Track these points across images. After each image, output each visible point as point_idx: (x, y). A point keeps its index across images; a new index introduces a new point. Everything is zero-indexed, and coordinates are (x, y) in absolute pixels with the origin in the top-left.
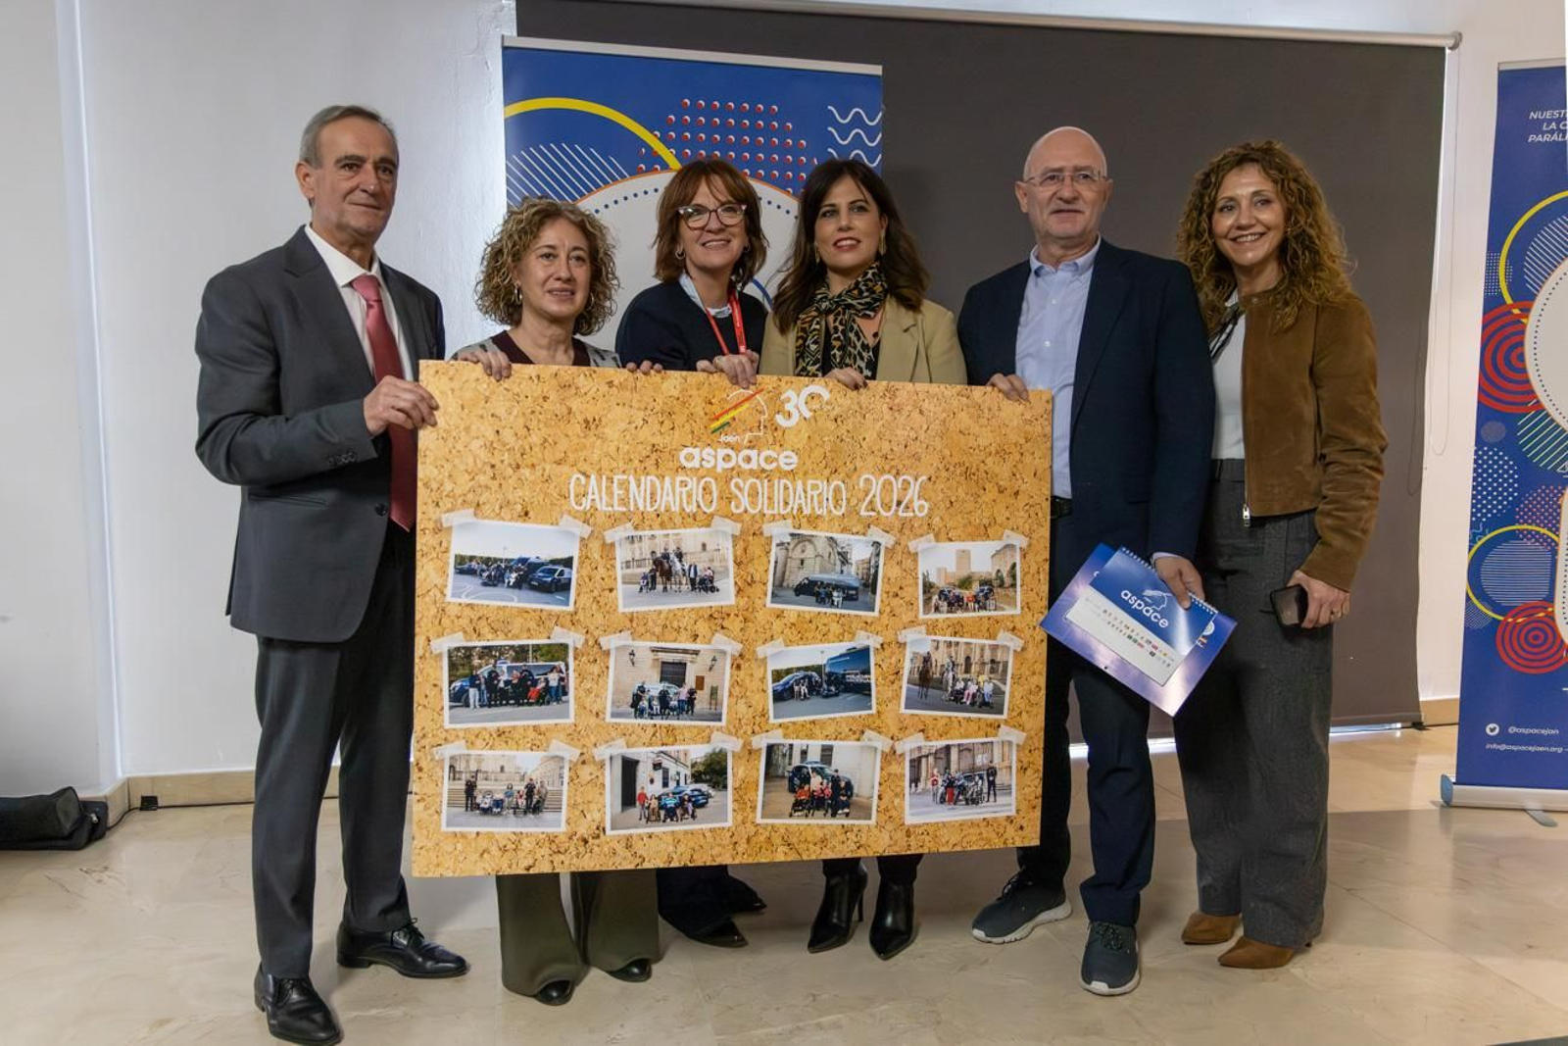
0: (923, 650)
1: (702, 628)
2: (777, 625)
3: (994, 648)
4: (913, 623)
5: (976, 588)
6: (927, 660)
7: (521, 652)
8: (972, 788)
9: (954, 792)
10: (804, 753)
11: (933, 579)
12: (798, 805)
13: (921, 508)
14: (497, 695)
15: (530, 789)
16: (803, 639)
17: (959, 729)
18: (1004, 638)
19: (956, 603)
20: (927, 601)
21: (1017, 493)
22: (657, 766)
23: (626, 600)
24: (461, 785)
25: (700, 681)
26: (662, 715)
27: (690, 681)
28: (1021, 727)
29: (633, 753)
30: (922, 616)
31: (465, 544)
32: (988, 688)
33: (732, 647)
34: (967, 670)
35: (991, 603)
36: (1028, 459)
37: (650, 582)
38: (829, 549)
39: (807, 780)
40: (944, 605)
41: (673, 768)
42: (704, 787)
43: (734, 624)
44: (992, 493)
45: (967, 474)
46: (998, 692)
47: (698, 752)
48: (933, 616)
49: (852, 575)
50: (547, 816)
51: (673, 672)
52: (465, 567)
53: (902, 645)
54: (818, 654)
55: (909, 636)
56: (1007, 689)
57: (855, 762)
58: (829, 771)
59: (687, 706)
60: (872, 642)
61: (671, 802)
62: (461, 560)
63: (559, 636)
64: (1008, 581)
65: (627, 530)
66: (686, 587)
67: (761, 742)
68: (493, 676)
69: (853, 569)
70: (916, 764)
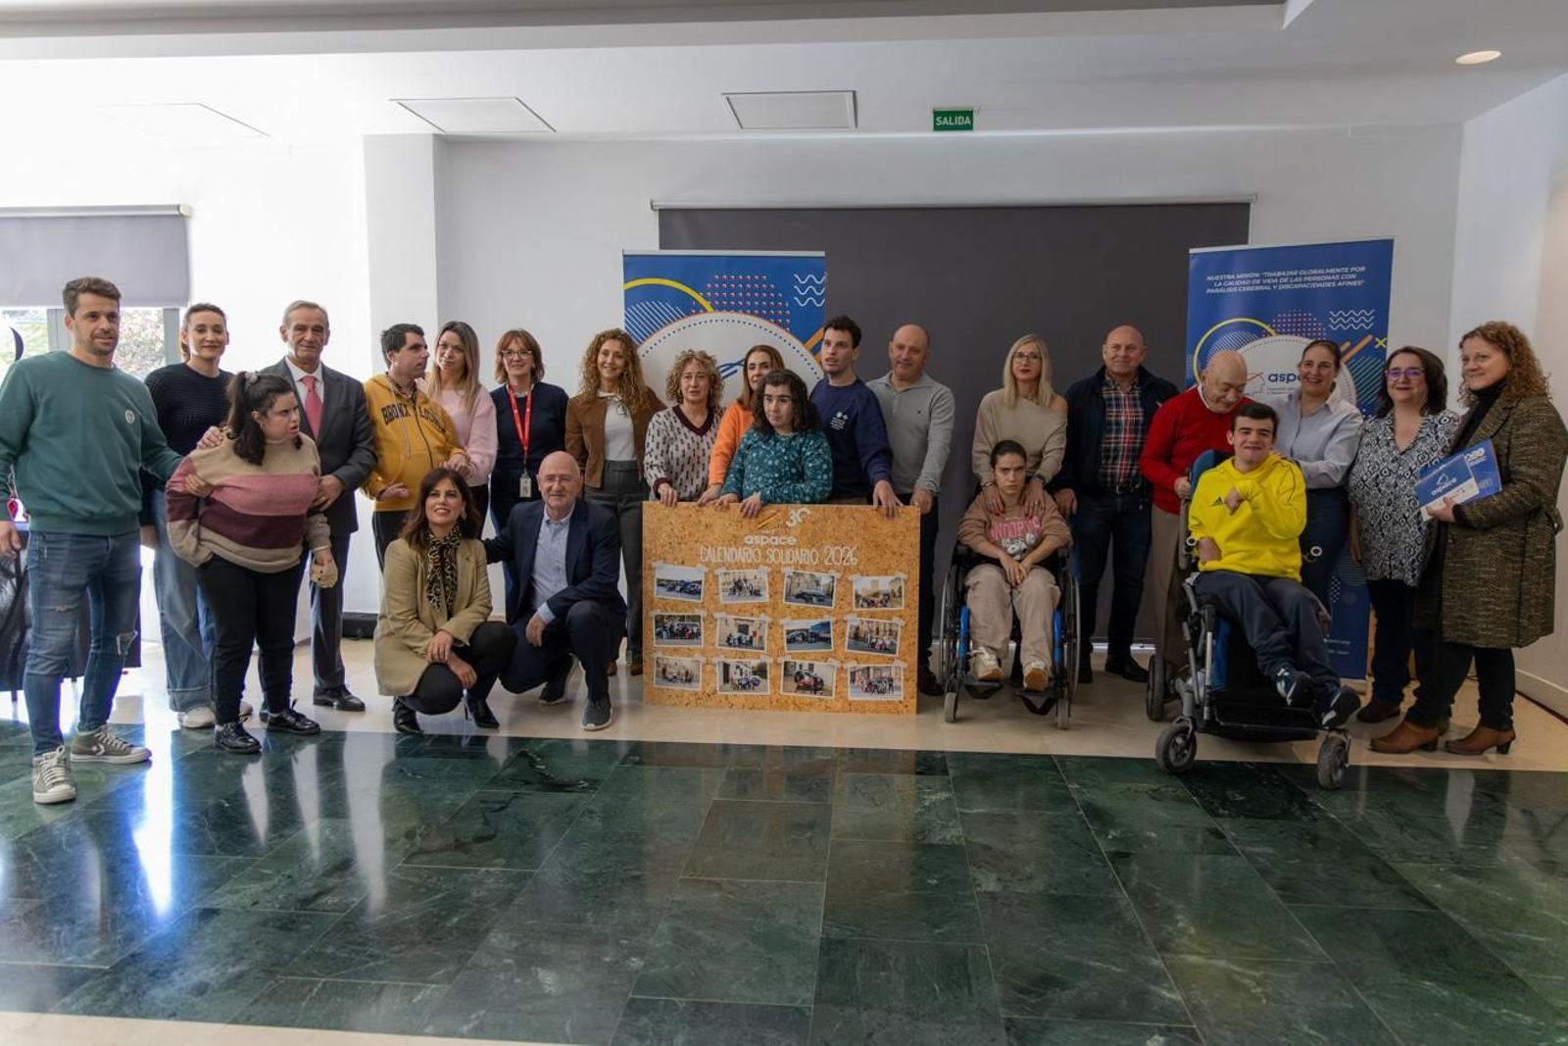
0: (856, 624)
1: (755, 611)
2: (788, 611)
3: (891, 624)
4: (851, 612)
5: (881, 597)
6: (858, 628)
7: (682, 618)
8: (881, 686)
9: (872, 688)
10: (801, 666)
11: (860, 593)
12: (798, 688)
13: (854, 561)
14: (673, 635)
15: (687, 673)
16: (799, 617)
17: (875, 660)
18: (896, 620)
19: (871, 604)
20: (857, 602)
21: (902, 555)
22: (738, 667)
23: (723, 598)
24: (661, 669)
25: (755, 633)
26: (739, 646)
27: (751, 634)
28: (905, 661)
29: (728, 661)
30: (855, 609)
31: (660, 574)
32: (888, 643)
33: (768, 620)
34: (878, 633)
35: (889, 604)
36: (908, 539)
37: (733, 591)
38: (811, 579)
39: (802, 677)
40: (865, 604)
41: (744, 669)
42: (757, 677)
43: (769, 610)
44: (889, 554)
45: (877, 546)
46: (892, 644)
47: (755, 663)
48: (860, 609)
49: (821, 591)
50: (693, 684)
51: (744, 629)
52: (660, 583)
53: (845, 622)
54: (807, 624)
55: (848, 617)
56: (898, 643)
57: (824, 671)
58: (813, 674)
59: (750, 643)
60: (832, 620)
61: (744, 682)
62: (659, 581)
63: (697, 612)
64: (897, 594)
65: (723, 570)
66: (748, 594)
67: (782, 660)
68: (672, 627)
69: (822, 588)
70: (853, 674)
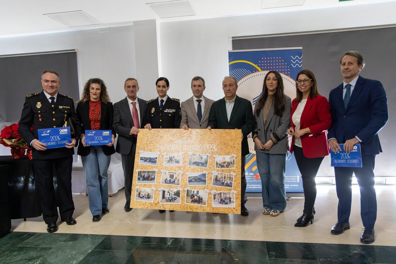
0: (216, 175)
1: (177, 169)
2: (190, 169)
3: (230, 175)
4: (214, 170)
5: (226, 164)
6: (217, 176)
7: (148, 172)
8: (226, 201)
9: (222, 202)
10: (194, 192)
11: (218, 162)
12: (192, 201)
13: (216, 150)
14: (145, 179)
15: (148, 194)
16: (194, 172)
17: (223, 190)
18: (232, 173)
19: (222, 166)
20: (217, 166)
21: (234, 147)
22: (168, 192)
23: (165, 164)
24: (138, 193)
25: (176, 178)
26: (170, 183)
27: (174, 178)
28: (236, 190)
29: (164, 190)
30: (216, 168)
31: (142, 155)
32: (229, 182)
33: (182, 173)
34: (225, 178)
35: (229, 167)
36: (236, 141)
37: (169, 161)
38: (199, 157)
39: (194, 197)
40: (220, 167)
41: (171, 193)
42: (176, 196)
43: (182, 169)
44: (229, 147)
45: (225, 144)
46: (231, 183)
47: (175, 190)
48: (218, 168)
49: (203, 161)
50: (150, 199)
51: (172, 176)
52: (142, 159)
53: (212, 173)
54: (197, 174)
55: (213, 172)
56: (233, 183)
57: (203, 194)
58: (198, 195)
59: (174, 182)
60: (207, 173)
61: (170, 199)
62: (141, 158)
63: (154, 170)
64: (233, 163)
65: (166, 153)
66: (174, 162)
67: (186, 189)
68: (144, 176)
69: (203, 160)
70: (215, 195)
